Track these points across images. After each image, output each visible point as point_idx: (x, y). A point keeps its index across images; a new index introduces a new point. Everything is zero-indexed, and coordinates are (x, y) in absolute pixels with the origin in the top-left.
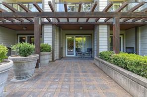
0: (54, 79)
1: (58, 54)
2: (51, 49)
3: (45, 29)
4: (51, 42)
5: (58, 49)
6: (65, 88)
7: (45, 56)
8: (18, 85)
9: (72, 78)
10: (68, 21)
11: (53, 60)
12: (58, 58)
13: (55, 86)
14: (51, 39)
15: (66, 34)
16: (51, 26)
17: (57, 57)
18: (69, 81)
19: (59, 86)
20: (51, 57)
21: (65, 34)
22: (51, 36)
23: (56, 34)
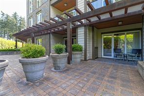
0: (76, 76)
1: (91, 53)
2: (84, 49)
3: (79, 31)
4: (83, 42)
5: (91, 49)
6: (79, 86)
7: (77, 55)
8: (52, 73)
9: (92, 80)
10: (100, 19)
11: (85, 60)
12: (91, 58)
13: (72, 81)
14: (83, 40)
15: (102, 33)
16: (83, 28)
17: (89, 57)
18: (88, 81)
19: (76, 83)
20: (84, 57)
21: (100, 34)
22: (83, 37)
23: (89, 34)
